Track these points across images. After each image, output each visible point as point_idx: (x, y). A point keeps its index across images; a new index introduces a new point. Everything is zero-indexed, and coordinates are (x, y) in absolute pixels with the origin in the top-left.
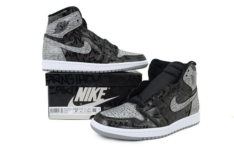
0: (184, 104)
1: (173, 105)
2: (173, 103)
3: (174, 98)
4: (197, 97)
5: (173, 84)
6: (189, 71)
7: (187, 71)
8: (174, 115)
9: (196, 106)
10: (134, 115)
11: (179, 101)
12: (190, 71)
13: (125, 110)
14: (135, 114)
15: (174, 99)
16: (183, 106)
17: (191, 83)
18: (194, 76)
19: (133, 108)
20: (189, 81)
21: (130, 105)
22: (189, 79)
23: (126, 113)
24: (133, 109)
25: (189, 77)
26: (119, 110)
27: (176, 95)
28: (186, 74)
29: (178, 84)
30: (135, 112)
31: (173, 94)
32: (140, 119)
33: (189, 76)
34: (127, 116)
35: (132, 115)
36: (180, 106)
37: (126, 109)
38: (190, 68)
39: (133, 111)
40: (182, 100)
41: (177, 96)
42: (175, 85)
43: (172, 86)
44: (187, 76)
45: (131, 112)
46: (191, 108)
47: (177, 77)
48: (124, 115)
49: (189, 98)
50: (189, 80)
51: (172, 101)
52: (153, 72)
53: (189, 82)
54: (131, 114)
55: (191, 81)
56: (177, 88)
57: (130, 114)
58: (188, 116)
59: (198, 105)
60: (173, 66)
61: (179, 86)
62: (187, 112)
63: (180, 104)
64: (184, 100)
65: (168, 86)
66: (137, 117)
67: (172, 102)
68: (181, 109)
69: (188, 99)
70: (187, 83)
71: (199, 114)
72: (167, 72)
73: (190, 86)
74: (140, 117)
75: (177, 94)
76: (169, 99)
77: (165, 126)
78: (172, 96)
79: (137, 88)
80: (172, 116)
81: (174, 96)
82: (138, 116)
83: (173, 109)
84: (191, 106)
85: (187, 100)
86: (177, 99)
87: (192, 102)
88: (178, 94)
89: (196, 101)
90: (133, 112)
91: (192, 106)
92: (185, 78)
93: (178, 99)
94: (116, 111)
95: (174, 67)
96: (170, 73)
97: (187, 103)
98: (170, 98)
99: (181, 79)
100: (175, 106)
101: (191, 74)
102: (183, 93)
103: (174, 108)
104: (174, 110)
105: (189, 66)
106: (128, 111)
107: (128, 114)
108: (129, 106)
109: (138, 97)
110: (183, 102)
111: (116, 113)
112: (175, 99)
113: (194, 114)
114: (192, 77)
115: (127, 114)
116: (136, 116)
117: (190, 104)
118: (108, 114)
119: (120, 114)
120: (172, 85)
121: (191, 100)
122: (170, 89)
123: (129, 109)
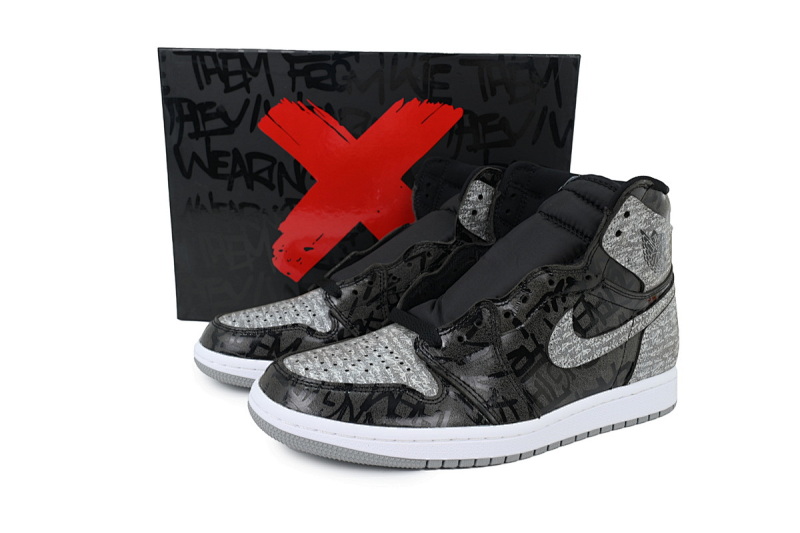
0: (606, 338)
1: (560, 343)
2: (561, 336)
3: (565, 316)
4: (668, 315)
5: (565, 263)
6: (627, 214)
7: (621, 213)
8: (564, 378)
9: (660, 349)
10: (403, 375)
11: (588, 329)
12: (633, 216)
13: (376, 354)
14: (409, 370)
15: (567, 320)
16: (601, 346)
17: (642, 260)
18: (654, 232)
19: (407, 347)
20: (631, 253)
21: (398, 336)
22: (630, 245)
23: (373, 367)
24: (405, 351)
25: (631, 237)
26: (353, 352)
27: (575, 307)
28: (614, 225)
29: (583, 264)
30: (410, 362)
31: (564, 300)
32: (423, 391)
33: (630, 234)
34: (376, 376)
35: (397, 375)
36: (589, 347)
37: (381, 349)
38: (632, 203)
39: (404, 357)
40: (600, 324)
41: (581, 308)
42: (571, 267)
43: (562, 271)
44: (618, 233)
45: (396, 362)
46: (638, 353)
47: (586, 237)
48: (367, 371)
49: (632, 318)
50: (630, 249)
51: (557, 328)
52: (508, 211)
53: (631, 259)
54: (393, 371)
55: (641, 253)
56: (580, 279)
57: (388, 371)
58: (625, 384)
59: (672, 343)
60: (575, 192)
61: (588, 273)
62: (619, 370)
63: (589, 338)
64: (610, 325)
65: (543, 269)
66: (414, 383)
67: (555, 332)
68: (596, 357)
69: (627, 321)
70: (621, 260)
71: (676, 378)
72: (550, 217)
73: (633, 271)
74: (424, 383)
75: (582, 299)
76: (545, 320)
77: (518, 419)
78: (556, 310)
79: (436, 272)
80: (553, 384)
81: (566, 309)
82: (418, 379)
83: (558, 356)
84: (639, 349)
85: (621, 325)
86: (580, 322)
87: (643, 332)
88: (584, 302)
89: (661, 327)
90: (402, 363)
91: (644, 347)
92: (609, 242)
93: (585, 322)
94: (340, 356)
95: (579, 195)
96: (560, 221)
97: (622, 334)
98: (551, 315)
99: (594, 243)
100: (570, 347)
101: (642, 227)
102: (605, 296)
103: (564, 354)
104: (563, 362)
105: (628, 194)
106: (386, 357)
107: (381, 367)
108: (395, 339)
109: (433, 308)
110: (603, 333)
111: (340, 363)
112: (571, 319)
113: (650, 376)
114: (646, 239)
115: (378, 371)
116: (408, 377)
117: (637, 340)
118: (307, 365)
119: (350, 367)
120: (561, 267)
121: (640, 327)
122: (551, 283)
123: (390, 349)
